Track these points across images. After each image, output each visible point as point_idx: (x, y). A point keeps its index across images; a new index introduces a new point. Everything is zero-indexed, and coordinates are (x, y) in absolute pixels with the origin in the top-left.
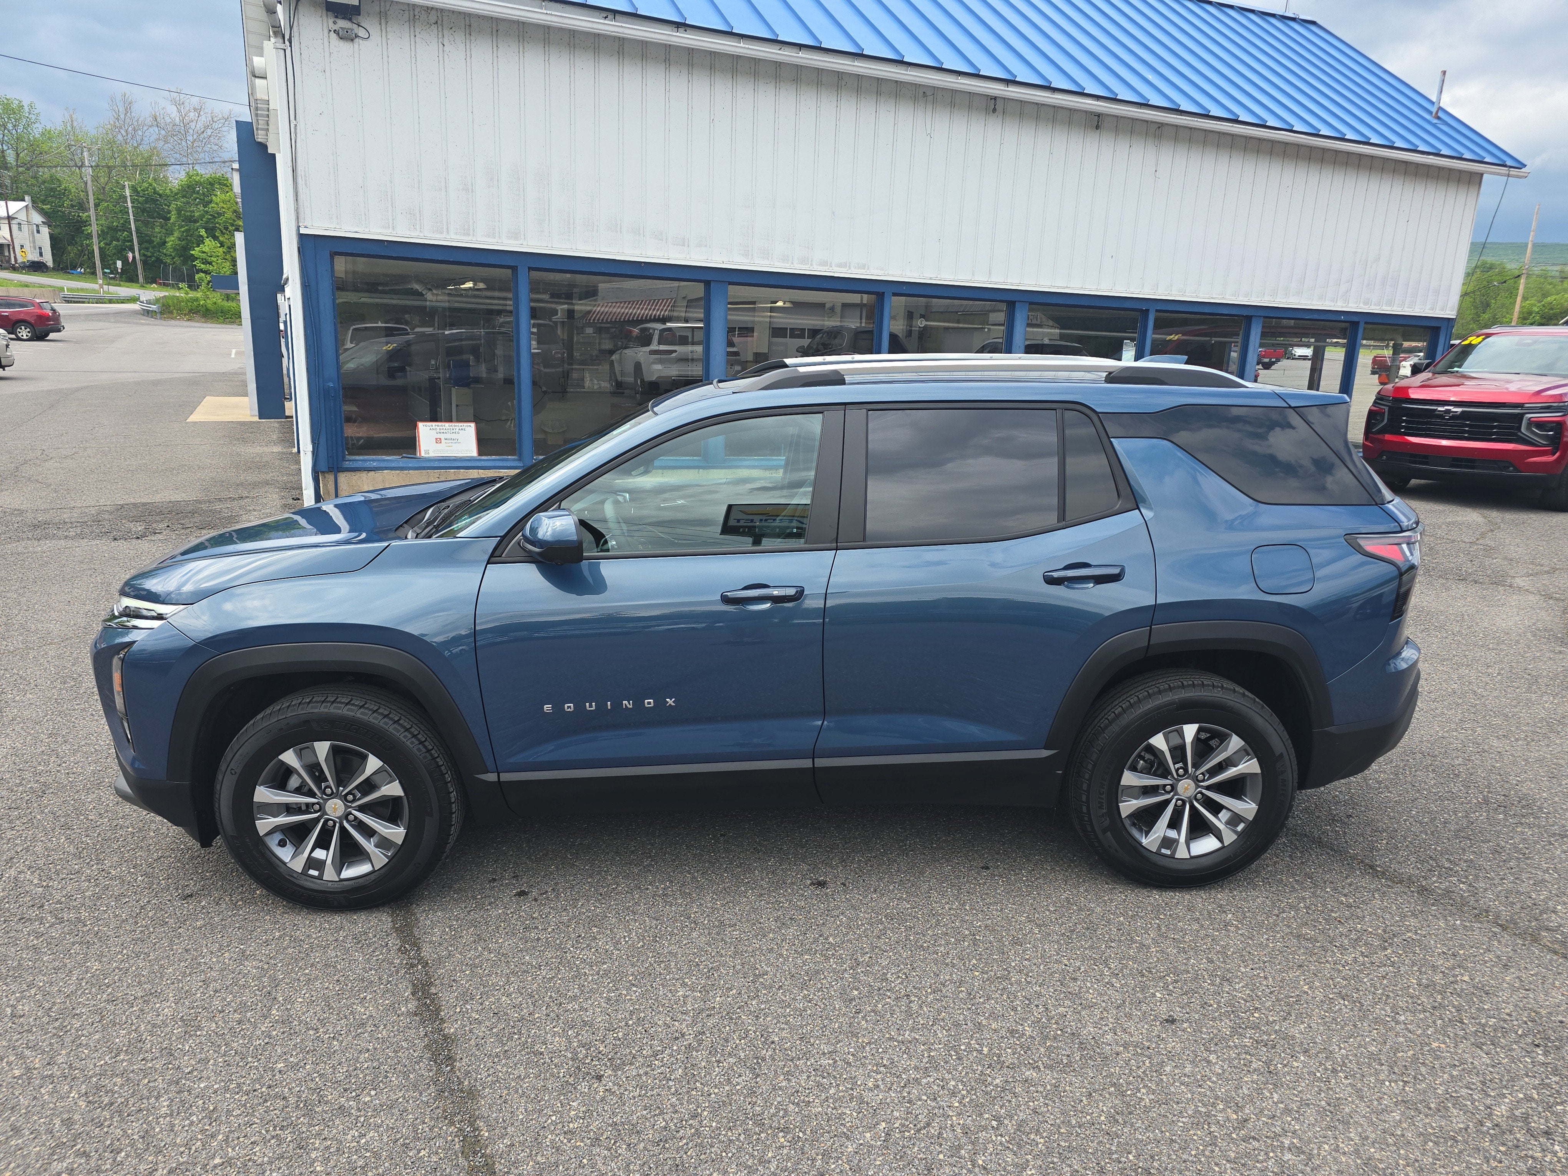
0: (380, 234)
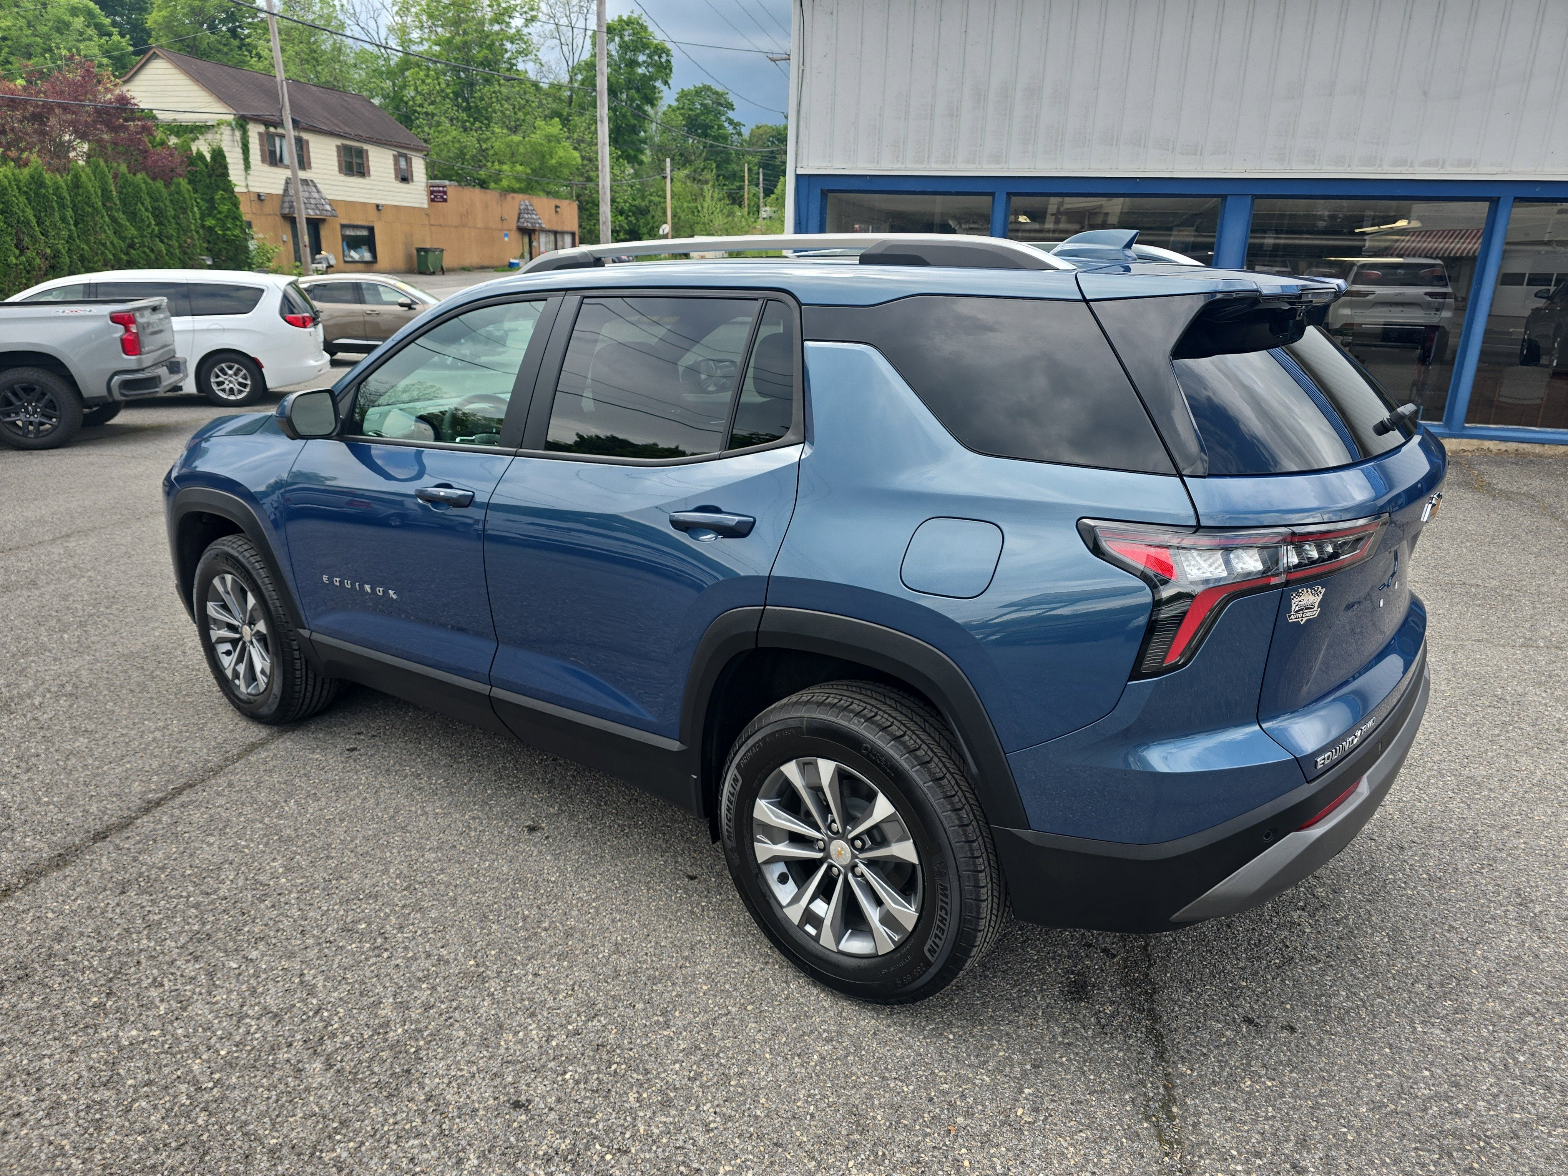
0: (864, 169)
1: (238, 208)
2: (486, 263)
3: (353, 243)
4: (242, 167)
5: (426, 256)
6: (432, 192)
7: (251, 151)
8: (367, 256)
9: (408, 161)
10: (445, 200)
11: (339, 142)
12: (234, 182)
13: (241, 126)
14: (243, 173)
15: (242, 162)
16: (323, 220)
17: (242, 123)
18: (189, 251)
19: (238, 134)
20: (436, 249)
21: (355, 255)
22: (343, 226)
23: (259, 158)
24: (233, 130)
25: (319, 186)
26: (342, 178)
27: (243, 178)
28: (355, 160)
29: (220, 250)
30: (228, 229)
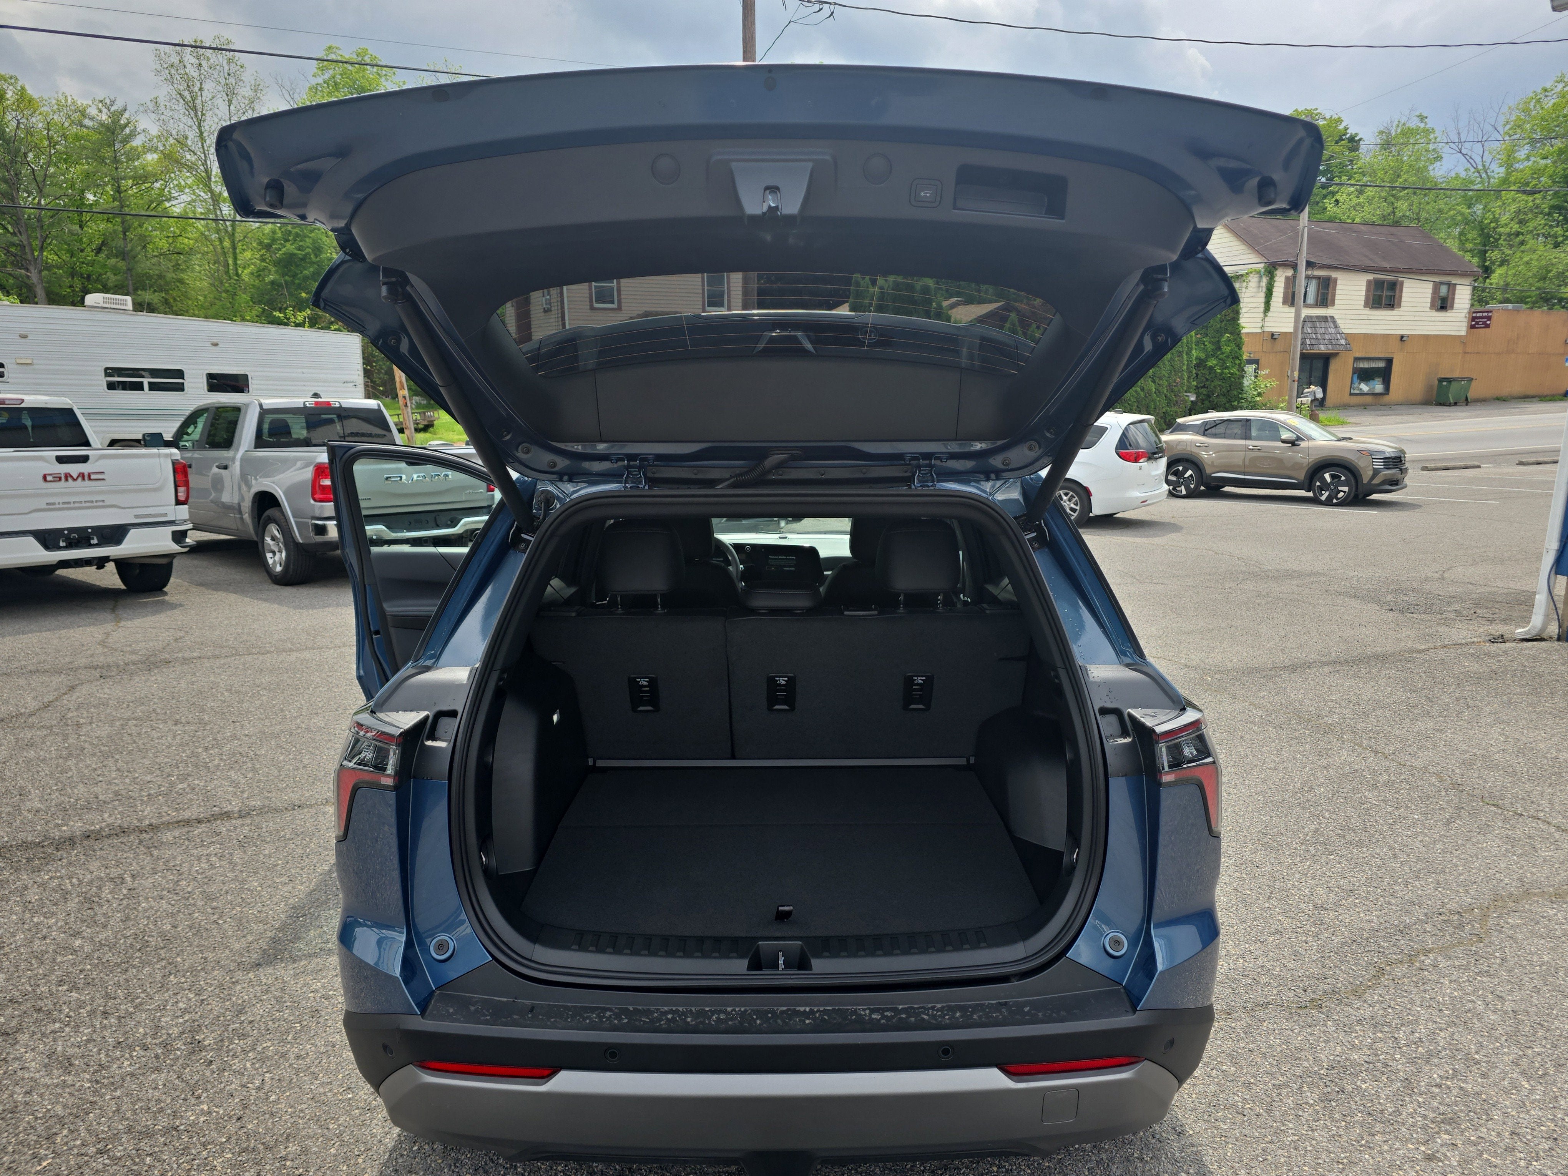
1: (1240, 348)
2: (1530, 392)
3: (1365, 375)
4: (1262, 309)
5: (1448, 387)
6: (1473, 319)
7: (1274, 294)
8: (1379, 387)
9: (1452, 287)
10: (1488, 326)
11: (1371, 277)
12: (1243, 325)
13: (1269, 272)
14: (1262, 315)
15: (1263, 305)
16: (1336, 355)
17: (1271, 270)
18: (1176, 389)
19: (1265, 280)
20: (1463, 379)
21: (1364, 387)
22: (1357, 359)
23: (1281, 300)
24: (1261, 277)
25: (1338, 321)
26: (1368, 312)
27: (1260, 320)
28: (1386, 293)
29: (1215, 387)
30: (1227, 368)
